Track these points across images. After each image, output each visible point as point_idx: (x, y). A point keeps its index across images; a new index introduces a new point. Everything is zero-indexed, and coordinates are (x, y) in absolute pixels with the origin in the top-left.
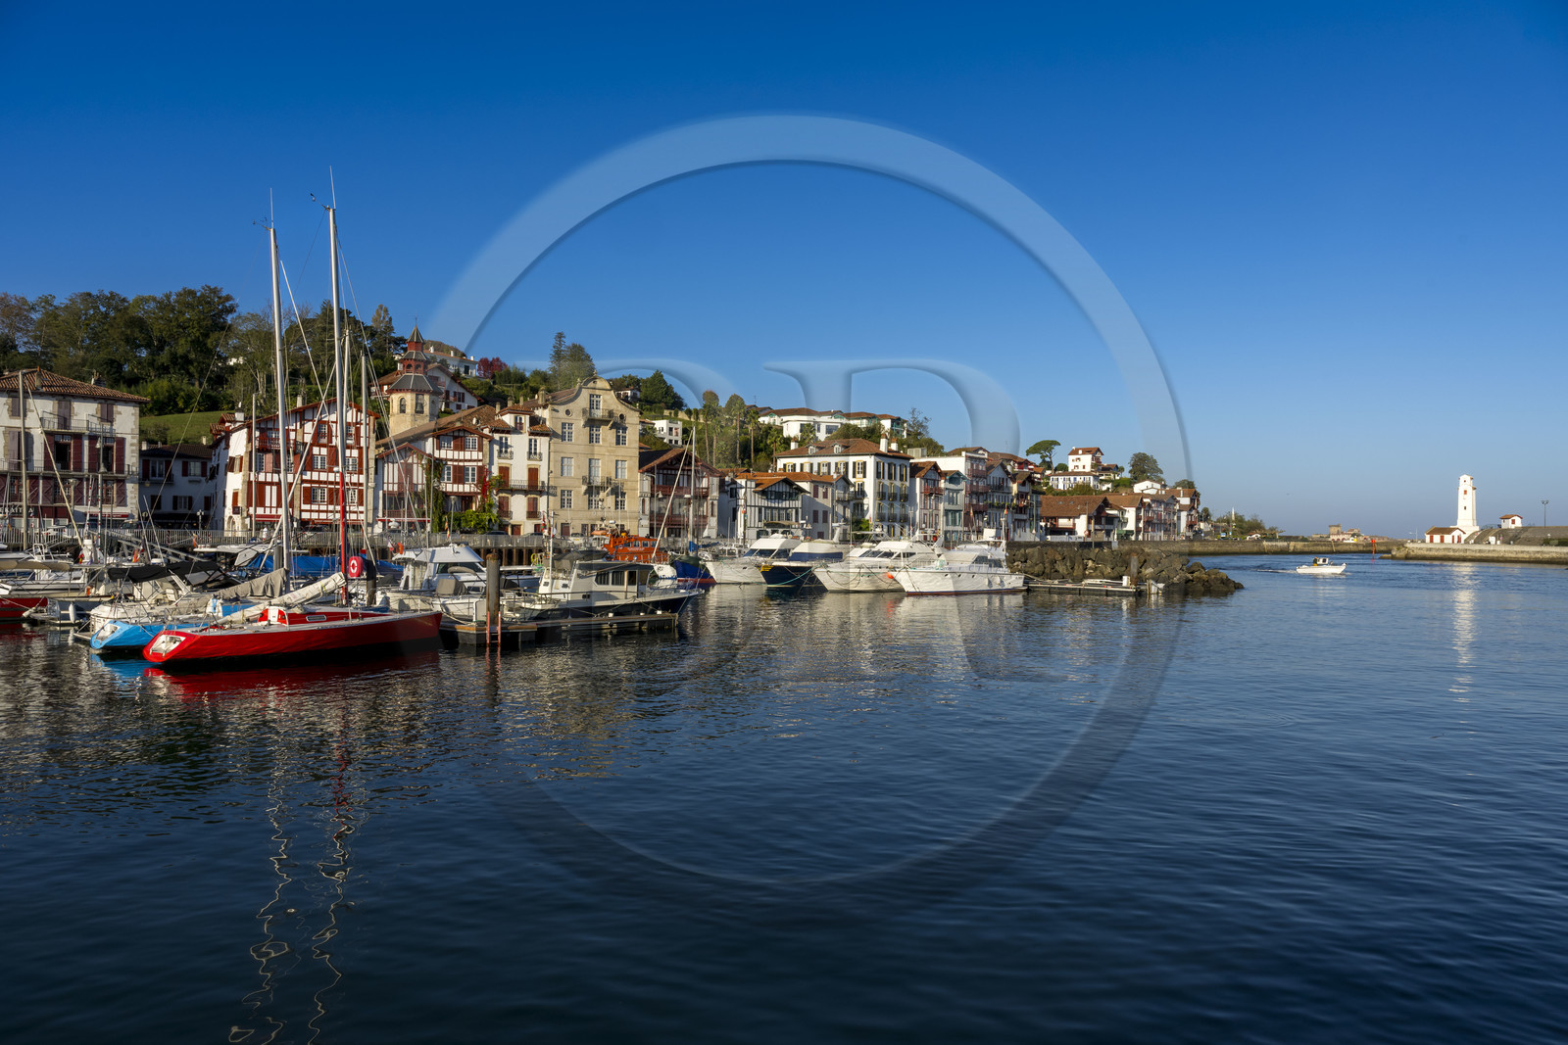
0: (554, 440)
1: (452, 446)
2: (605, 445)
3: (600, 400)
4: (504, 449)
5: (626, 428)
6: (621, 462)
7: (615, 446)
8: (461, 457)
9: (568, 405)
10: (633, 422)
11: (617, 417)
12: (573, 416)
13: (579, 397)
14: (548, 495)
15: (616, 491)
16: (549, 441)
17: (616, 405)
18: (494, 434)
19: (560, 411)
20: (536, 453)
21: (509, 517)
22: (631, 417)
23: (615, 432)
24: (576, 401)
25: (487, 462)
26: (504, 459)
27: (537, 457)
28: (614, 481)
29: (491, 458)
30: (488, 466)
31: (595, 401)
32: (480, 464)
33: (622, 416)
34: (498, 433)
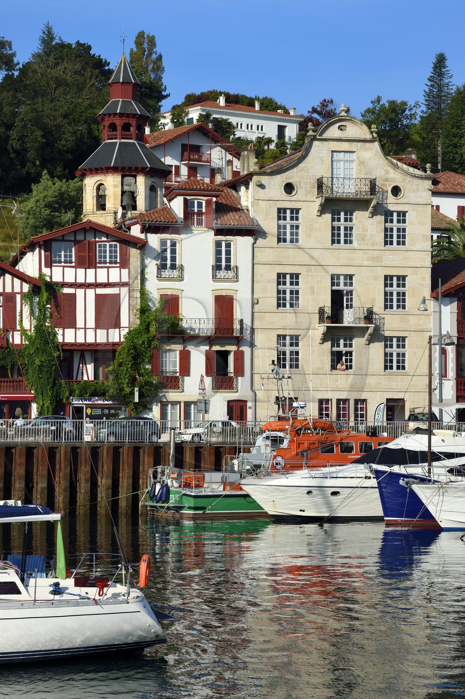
0: (264, 241)
1: (74, 260)
2: (362, 247)
3: (352, 161)
4: (169, 262)
5: (404, 213)
6: (395, 279)
7: (383, 248)
8: (91, 280)
9: (287, 173)
10: (417, 200)
11: (387, 192)
12: (299, 194)
13: (307, 159)
14: (252, 345)
15: (385, 335)
16: (254, 244)
17: (382, 170)
18: (149, 235)
19: (272, 187)
20: (228, 268)
21: (179, 389)
22: (413, 191)
23: (380, 222)
24: (302, 165)
25: (137, 286)
26: (169, 280)
27: (230, 274)
28: (381, 315)
29: (143, 280)
30: (139, 295)
31: (342, 162)
32: (124, 291)
33: (396, 191)
34: (156, 233)
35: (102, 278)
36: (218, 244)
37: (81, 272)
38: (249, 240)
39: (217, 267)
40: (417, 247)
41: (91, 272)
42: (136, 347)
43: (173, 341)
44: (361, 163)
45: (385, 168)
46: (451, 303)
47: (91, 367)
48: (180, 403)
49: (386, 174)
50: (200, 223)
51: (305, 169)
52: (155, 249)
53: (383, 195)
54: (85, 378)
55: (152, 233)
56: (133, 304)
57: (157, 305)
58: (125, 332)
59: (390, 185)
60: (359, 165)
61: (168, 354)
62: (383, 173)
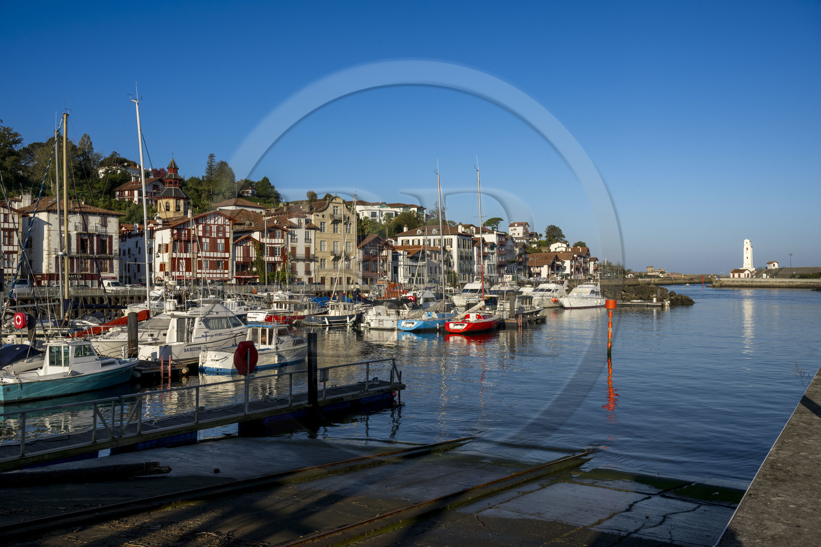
0: (317, 231)
1: (269, 236)
2: (340, 233)
3: (338, 209)
4: (294, 237)
5: (351, 224)
6: (348, 243)
7: (345, 234)
9: (323, 212)
12: (326, 218)
13: (328, 208)
19: (319, 216)
20: (309, 239)
22: (353, 218)
23: (345, 227)
25: (286, 244)
26: (294, 242)
30: (286, 247)
32: (282, 245)
36: (306, 232)
38: (314, 231)
39: (306, 239)
40: (353, 234)
41: (273, 240)
43: (295, 260)
44: (341, 210)
46: (361, 250)
51: (327, 211)
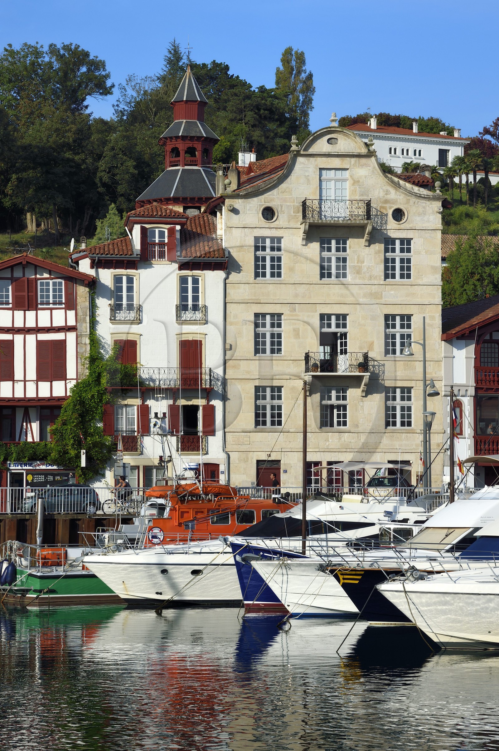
1: (11, 301)
2: (358, 281)
3: (345, 180)
4: (125, 302)
5: (409, 241)
6: (398, 318)
7: (382, 282)
8: (31, 323)
9: (266, 195)
10: (424, 225)
11: (387, 215)
12: (281, 220)
13: (289, 178)
14: (224, 398)
15: (386, 385)
16: (225, 279)
17: (381, 190)
18: (100, 270)
19: (248, 212)
20: (195, 308)
21: (137, 451)
22: (419, 215)
23: (379, 252)
24: (283, 186)
25: (85, 330)
26: (124, 323)
27: (198, 315)
28: (380, 362)
29: (93, 323)
30: (88, 341)
31: (333, 182)
32: (71, 338)
33: (398, 214)
34: (109, 268)
35: (44, 322)
36: (183, 280)
37: (19, 314)
38: (221, 274)
39: (182, 307)
40: (425, 280)
41: (31, 314)
42: (84, 402)
43: (130, 394)
44: (356, 182)
45: (384, 188)
46: (467, 346)
47: (35, 426)
48: (138, 467)
49: (386, 194)
50: (162, 256)
51: (287, 190)
52: (107, 287)
53: (381, 218)
54: (30, 439)
55: (104, 268)
56: (82, 351)
57: (111, 352)
58: (71, 384)
59: (390, 208)
60: (353, 184)
61: (124, 409)
62: (382, 194)
